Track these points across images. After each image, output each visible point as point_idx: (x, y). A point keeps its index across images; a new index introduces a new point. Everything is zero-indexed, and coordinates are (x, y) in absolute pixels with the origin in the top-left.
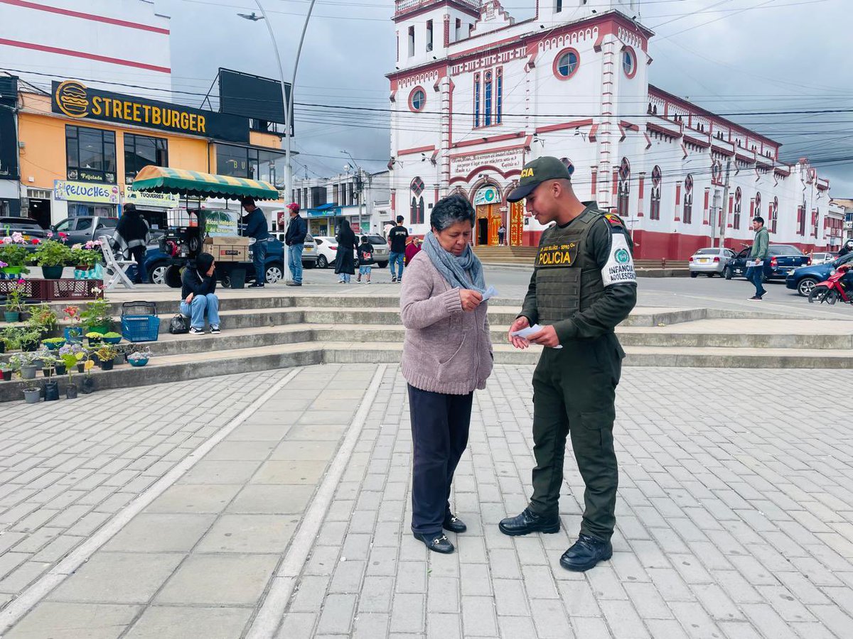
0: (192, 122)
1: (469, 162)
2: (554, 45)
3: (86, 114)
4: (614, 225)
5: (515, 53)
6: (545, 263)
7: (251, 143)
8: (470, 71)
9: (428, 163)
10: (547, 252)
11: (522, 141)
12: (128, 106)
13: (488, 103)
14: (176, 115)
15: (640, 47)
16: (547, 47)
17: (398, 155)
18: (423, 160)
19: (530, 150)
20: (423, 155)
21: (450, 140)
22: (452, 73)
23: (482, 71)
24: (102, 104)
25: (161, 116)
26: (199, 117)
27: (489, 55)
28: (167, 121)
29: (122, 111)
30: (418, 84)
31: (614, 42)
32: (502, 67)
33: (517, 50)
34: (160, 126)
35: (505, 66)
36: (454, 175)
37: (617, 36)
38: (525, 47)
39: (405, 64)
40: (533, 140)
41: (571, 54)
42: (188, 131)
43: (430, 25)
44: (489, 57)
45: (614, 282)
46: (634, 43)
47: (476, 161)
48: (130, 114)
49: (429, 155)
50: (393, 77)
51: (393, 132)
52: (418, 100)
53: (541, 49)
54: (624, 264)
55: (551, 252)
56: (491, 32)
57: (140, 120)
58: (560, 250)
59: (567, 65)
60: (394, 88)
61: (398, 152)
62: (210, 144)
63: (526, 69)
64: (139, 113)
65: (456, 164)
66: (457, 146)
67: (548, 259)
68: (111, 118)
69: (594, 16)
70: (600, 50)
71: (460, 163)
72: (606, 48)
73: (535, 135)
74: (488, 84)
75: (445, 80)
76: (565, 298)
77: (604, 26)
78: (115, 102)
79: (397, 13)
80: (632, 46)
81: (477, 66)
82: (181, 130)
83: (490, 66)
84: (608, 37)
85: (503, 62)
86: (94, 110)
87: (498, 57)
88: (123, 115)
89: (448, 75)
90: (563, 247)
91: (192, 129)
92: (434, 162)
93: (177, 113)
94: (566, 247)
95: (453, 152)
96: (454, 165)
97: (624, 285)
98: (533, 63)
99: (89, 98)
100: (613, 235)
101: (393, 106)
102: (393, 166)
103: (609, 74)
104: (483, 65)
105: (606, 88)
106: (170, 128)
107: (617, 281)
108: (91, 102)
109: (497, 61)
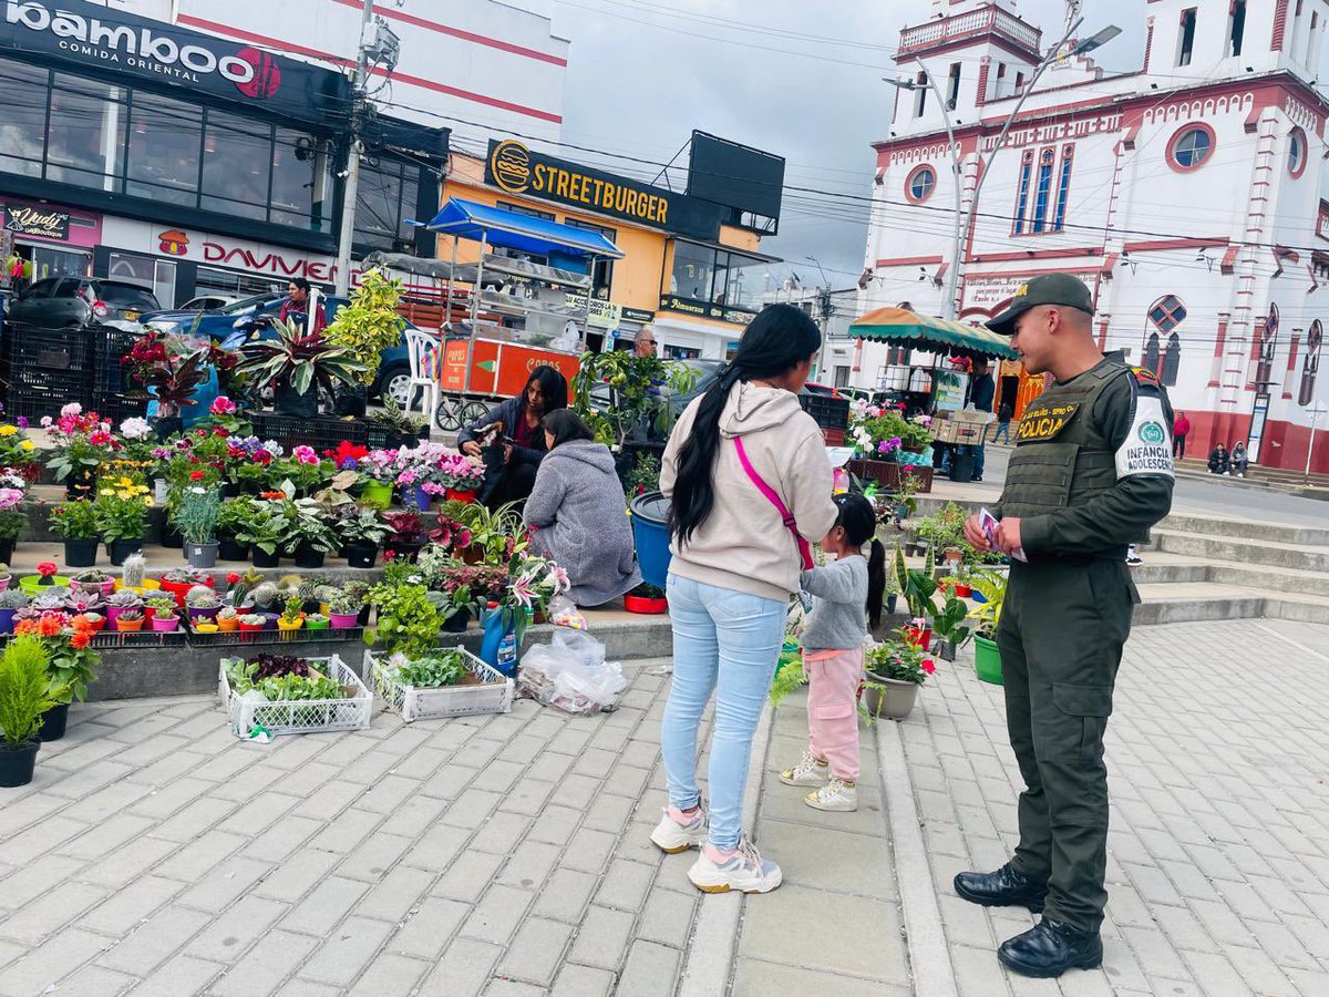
0: (652, 208)
1: (999, 287)
2: (1171, 116)
3: (525, 188)
4: (1141, 384)
5: (1100, 123)
6: (1025, 436)
7: (721, 241)
8: (1015, 146)
9: (928, 282)
10: (1030, 420)
11: (1099, 262)
12: (577, 180)
13: (1043, 199)
14: (633, 196)
15: (1314, 131)
16: (1159, 118)
17: (878, 266)
18: (922, 278)
19: (1111, 277)
20: (923, 270)
21: (968, 251)
22: (984, 147)
23: (1037, 148)
24: (546, 175)
25: (614, 196)
26: (662, 201)
27: (1053, 124)
28: (620, 205)
29: (569, 187)
30: (924, 160)
31: (1280, 120)
32: (1074, 144)
33: (1103, 119)
34: (612, 212)
35: (1079, 143)
36: (967, 305)
37: (1284, 110)
38: (1118, 116)
39: (906, 127)
40: (1119, 262)
41: (1199, 132)
42: (645, 221)
43: (956, 71)
44: (1053, 127)
45: (1133, 472)
46: (1305, 123)
47: (1012, 287)
48: (578, 192)
49: (932, 270)
50: (884, 148)
51: (873, 230)
52: (921, 185)
53: (1147, 120)
54: (1154, 445)
55: (1036, 420)
56: (1061, 88)
57: (587, 201)
58: (1050, 416)
59: (1191, 149)
60: (884, 163)
61: (878, 261)
62: (668, 241)
63: (1116, 150)
64: (587, 190)
65: (975, 288)
66: (980, 260)
67: (1031, 430)
68: (553, 196)
69: (1250, 76)
70: (1255, 130)
71: (982, 288)
72: (1264, 129)
73: (1125, 254)
74: (1046, 170)
75: (972, 157)
76: (1047, 489)
77: (1263, 93)
78: (562, 173)
79: (901, 50)
80: (1304, 127)
81: (1030, 139)
82: (637, 219)
83: (1053, 141)
84: (1270, 112)
85: (1078, 136)
86: (534, 183)
87: (1067, 128)
88: (568, 194)
89: (978, 150)
90: (1055, 412)
91: (649, 217)
92: (938, 282)
93: (634, 193)
94: (1061, 411)
95: (972, 269)
96: (971, 290)
97: (1151, 479)
98: (1133, 142)
99: (531, 167)
100: (1139, 398)
101: (878, 192)
102: (868, 283)
103: (1265, 170)
104: (1040, 138)
105: (1258, 191)
106: (623, 215)
107: (1138, 471)
108: (532, 171)
109: (1066, 134)
